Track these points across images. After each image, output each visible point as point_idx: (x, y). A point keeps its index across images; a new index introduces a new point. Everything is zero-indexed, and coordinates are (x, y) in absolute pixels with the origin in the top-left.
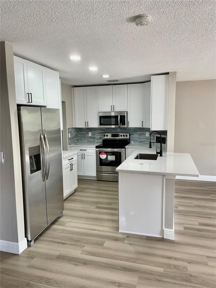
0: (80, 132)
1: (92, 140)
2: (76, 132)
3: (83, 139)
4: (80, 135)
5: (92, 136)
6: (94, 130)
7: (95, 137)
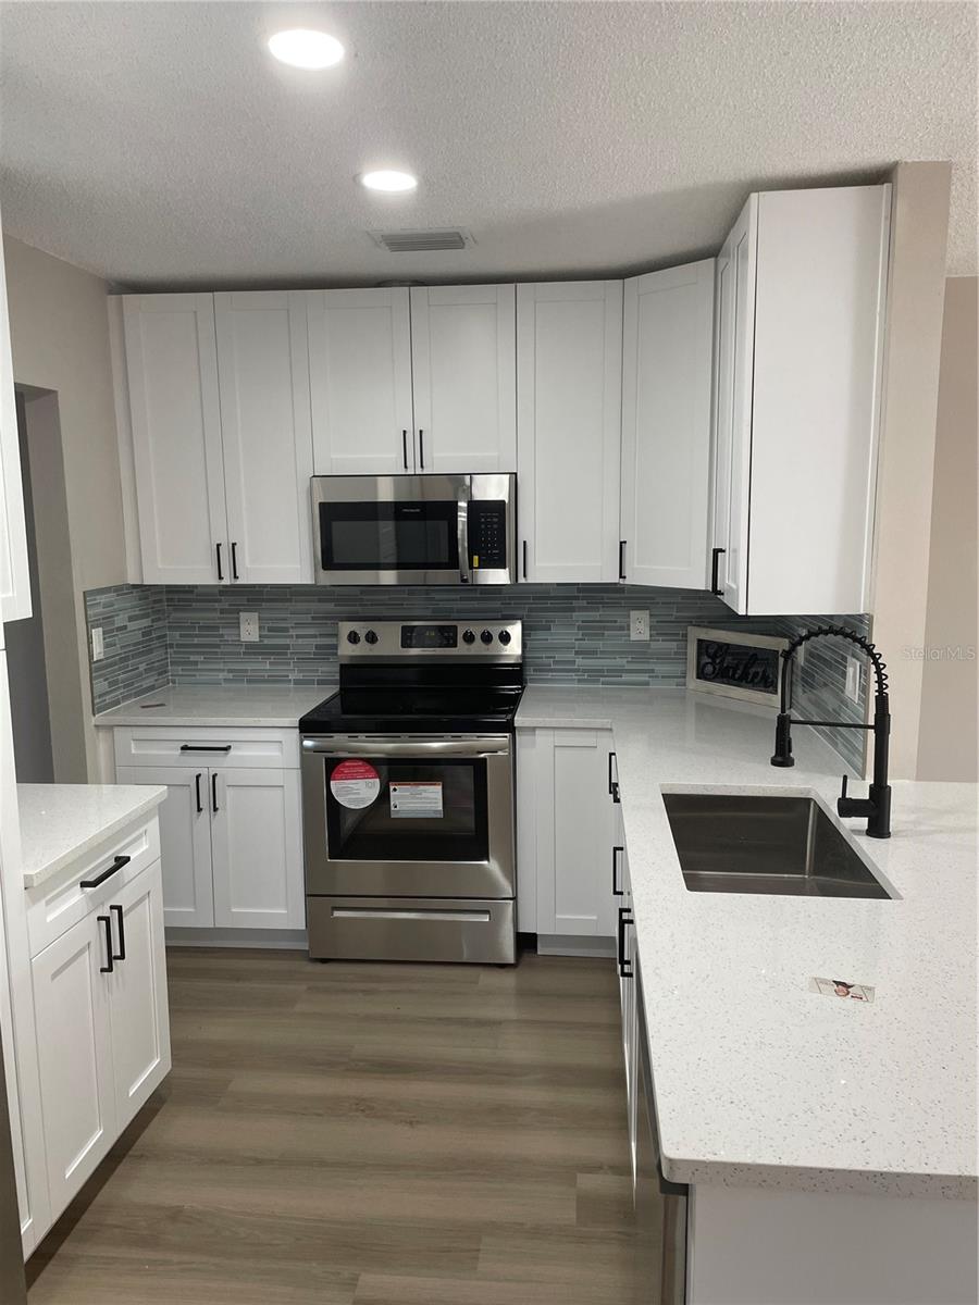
0: (173, 615)
1: (265, 666)
2: (146, 616)
3: (202, 658)
4: (175, 636)
5: (266, 642)
6: (281, 601)
7: (287, 647)
